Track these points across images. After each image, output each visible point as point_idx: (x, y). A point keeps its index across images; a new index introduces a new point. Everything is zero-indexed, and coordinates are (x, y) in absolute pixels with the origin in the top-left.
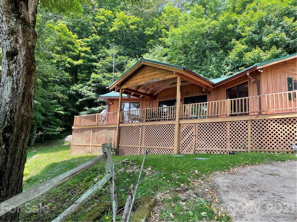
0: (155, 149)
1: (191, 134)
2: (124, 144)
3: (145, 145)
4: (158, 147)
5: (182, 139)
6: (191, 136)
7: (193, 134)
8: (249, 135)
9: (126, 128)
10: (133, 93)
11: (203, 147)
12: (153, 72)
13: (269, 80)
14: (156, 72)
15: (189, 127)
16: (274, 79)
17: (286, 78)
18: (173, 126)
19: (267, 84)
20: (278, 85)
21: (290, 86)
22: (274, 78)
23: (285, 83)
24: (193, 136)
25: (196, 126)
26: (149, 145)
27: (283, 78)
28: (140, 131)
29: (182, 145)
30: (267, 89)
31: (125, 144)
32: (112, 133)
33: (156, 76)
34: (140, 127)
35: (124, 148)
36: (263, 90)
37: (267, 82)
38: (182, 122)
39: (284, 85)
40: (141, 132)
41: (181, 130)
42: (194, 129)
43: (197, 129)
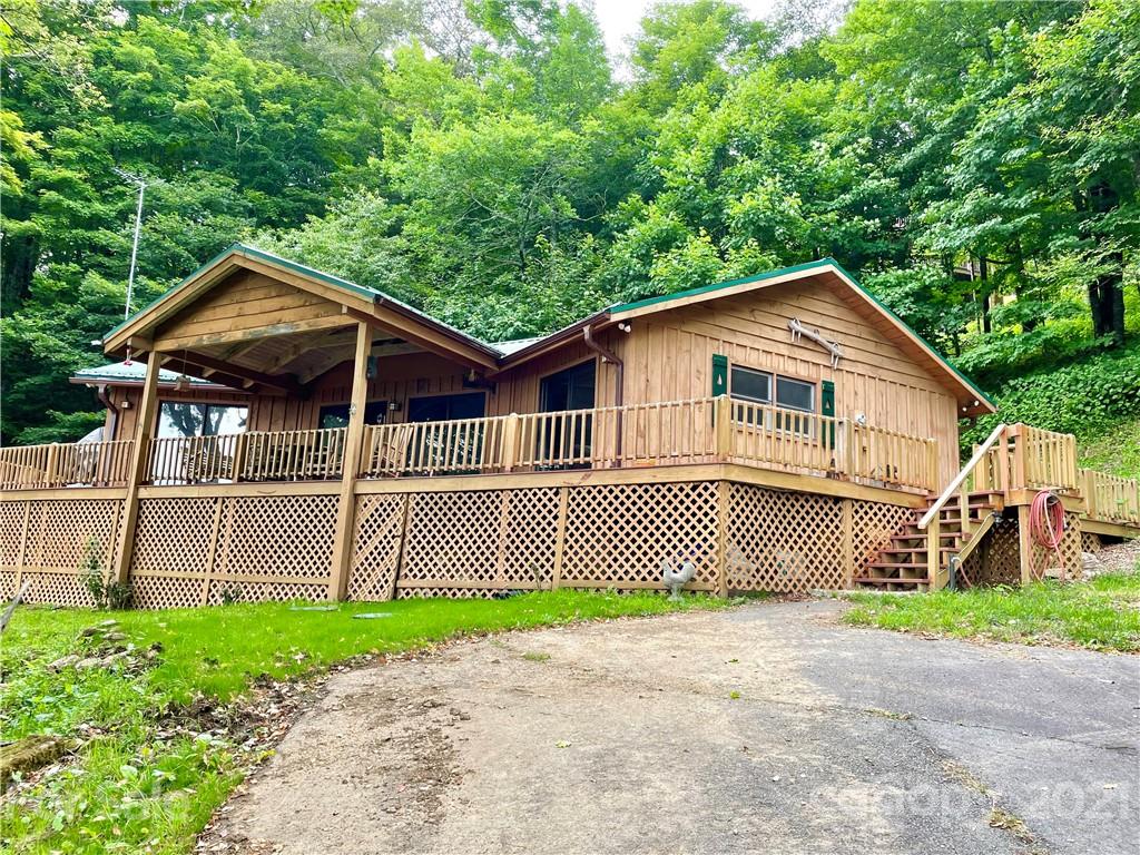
0: (264, 584)
1: (390, 532)
2: (151, 568)
3: (229, 571)
4: (277, 578)
5: (360, 548)
6: (389, 537)
7: (394, 532)
8: (560, 535)
9: (163, 503)
10: (212, 371)
11: (424, 576)
12: (276, 299)
13: (654, 359)
14: (288, 301)
15: (386, 505)
16: (669, 358)
17: (709, 356)
18: (334, 501)
19: (644, 370)
20: (681, 376)
21: (720, 382)
22: (668, 351)
23: (702, 370)
24: (393, 537)
25: (408, 502)
26: (243, 572)
27: (698, 354)
28: (216, 517)
29: (358, 570)
30: (643, 387)
31: (154, 569)
32: (107, 522)
33: (287, 315)
34: (215, 503)
35: (149, 583)
36: (632, 388)
37: (646, 367)
38: (363, 488)
39: (699, 379)
40: (217, 521)
41: (360, 515)
42: (400, 514)
43: (412, 514)
